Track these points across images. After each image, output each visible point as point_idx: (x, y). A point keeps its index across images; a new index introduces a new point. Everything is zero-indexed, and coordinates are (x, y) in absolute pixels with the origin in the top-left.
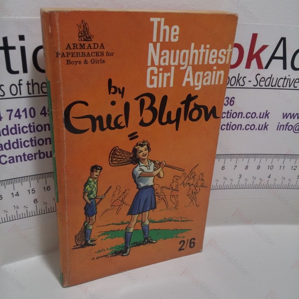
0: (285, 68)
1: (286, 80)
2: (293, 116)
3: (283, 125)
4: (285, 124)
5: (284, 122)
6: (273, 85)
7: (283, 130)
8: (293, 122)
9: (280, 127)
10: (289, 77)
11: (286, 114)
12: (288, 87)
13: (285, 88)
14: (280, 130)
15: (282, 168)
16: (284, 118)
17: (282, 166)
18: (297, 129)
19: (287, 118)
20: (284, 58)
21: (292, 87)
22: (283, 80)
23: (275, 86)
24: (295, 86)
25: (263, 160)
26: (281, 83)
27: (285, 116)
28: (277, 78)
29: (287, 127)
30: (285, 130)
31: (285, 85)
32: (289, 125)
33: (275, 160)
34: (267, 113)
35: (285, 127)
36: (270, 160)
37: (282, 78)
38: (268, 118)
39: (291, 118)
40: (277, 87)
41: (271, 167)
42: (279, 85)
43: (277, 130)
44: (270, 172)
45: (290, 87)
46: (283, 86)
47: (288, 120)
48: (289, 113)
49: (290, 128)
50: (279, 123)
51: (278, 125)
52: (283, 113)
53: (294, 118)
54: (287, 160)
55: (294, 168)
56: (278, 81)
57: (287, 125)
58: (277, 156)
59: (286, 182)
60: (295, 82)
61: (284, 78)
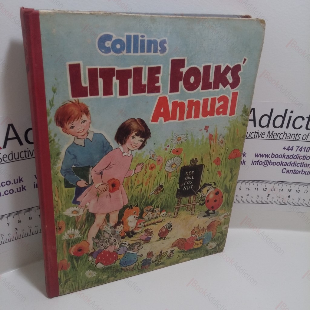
0: (255, 126)
1: (256, 134)
2: (262, 156)
3: (256, 162)
4: (257, 161)
5: (256, 159)
6: (248, 136)
7: (256, 164)
8: (263, 159)
9: (253, 163)
10: (258, 132)
11: (258, 154)
12: (257, 138)
13: (255, 138)
14: (253, 164)
15: (256, 189)
16: (256, 157)
17: (257, 188)
18: (265, 164)
19: (258, 157)
20: (254, 120)
21: (260, 137)
22: (254, 133)
23: (249, 137)
24: (263, 137)
25: (243, 184)
26: (253, 135)
27: (257, 156)
28: (250, 132)
29: (258, 162)
30: (257, 164)
31: (255, 136)
32: (260, 161)
33: (251, 184)
34: (245, 154)
35: (257, 162)
36: (247, 184)
37: (254, 132)
38: (245, 157)
39: (261, 157)
40: (250, 138)
41: (249, 189)
42: (252, 137)
43: (252, 164)
44: (248, 192)
45: (259, 137)
46: (254, 137)
47: (259, 158)
48: (260, 154)
49: (261, 163)
50: (253, 160)
51: (253, 161)
52: (255, 154)
53: (263, 157)
54: (260, 184)
55: (265, 189)
56: (251, 134)
57: (258, 161)
58: (253, 181)
59: (260, 199)
60: (262, 135)
61: (255, 132)
